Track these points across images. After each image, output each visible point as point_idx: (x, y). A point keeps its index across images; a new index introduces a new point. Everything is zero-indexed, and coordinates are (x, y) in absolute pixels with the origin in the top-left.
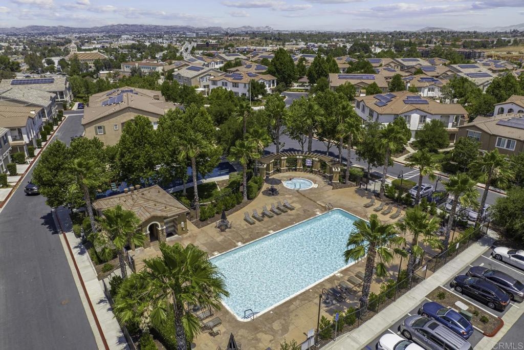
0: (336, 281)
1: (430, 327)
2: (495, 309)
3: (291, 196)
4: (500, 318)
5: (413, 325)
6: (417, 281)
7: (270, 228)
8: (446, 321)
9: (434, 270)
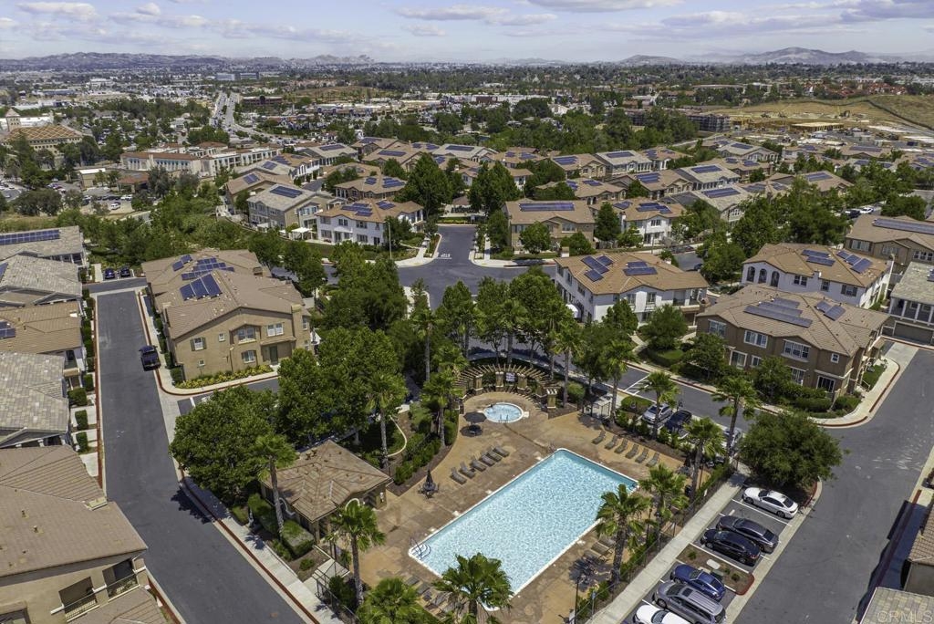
0: (579, 551)
1: (684, 594)
2: (746, 564)
3: (499, 434)
4: (751, 573)
5: (668, 593)
6: (665, 540)
7: (486, 487)
8: (698, 585)
9: (682, 525)
